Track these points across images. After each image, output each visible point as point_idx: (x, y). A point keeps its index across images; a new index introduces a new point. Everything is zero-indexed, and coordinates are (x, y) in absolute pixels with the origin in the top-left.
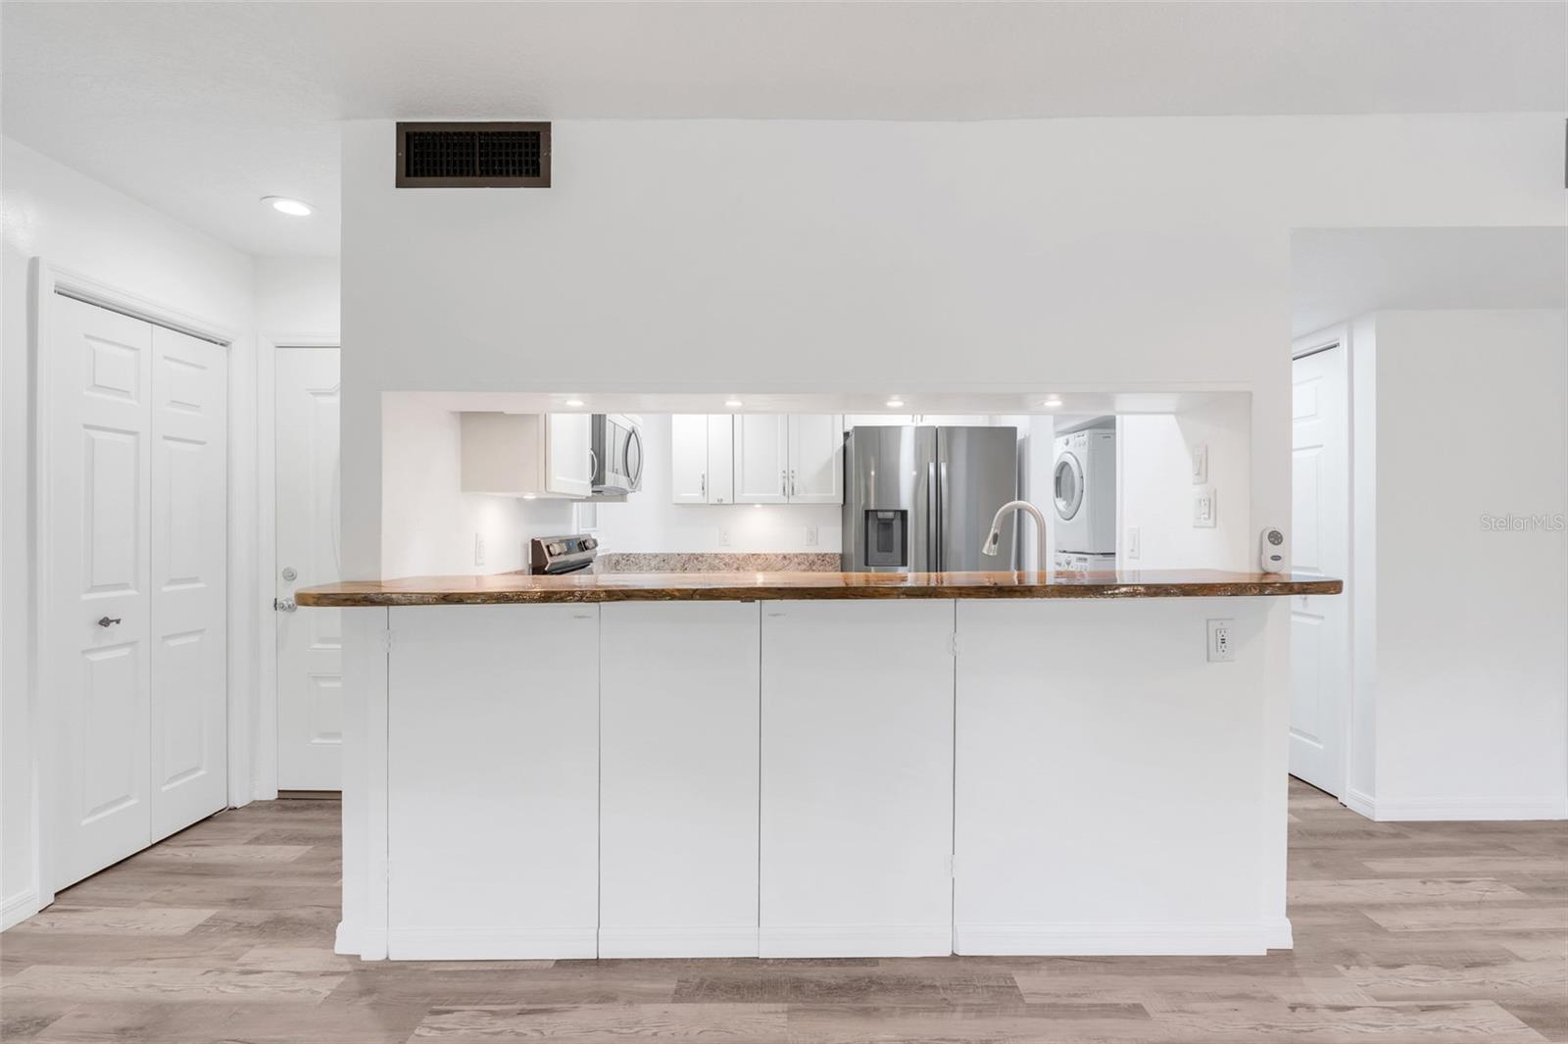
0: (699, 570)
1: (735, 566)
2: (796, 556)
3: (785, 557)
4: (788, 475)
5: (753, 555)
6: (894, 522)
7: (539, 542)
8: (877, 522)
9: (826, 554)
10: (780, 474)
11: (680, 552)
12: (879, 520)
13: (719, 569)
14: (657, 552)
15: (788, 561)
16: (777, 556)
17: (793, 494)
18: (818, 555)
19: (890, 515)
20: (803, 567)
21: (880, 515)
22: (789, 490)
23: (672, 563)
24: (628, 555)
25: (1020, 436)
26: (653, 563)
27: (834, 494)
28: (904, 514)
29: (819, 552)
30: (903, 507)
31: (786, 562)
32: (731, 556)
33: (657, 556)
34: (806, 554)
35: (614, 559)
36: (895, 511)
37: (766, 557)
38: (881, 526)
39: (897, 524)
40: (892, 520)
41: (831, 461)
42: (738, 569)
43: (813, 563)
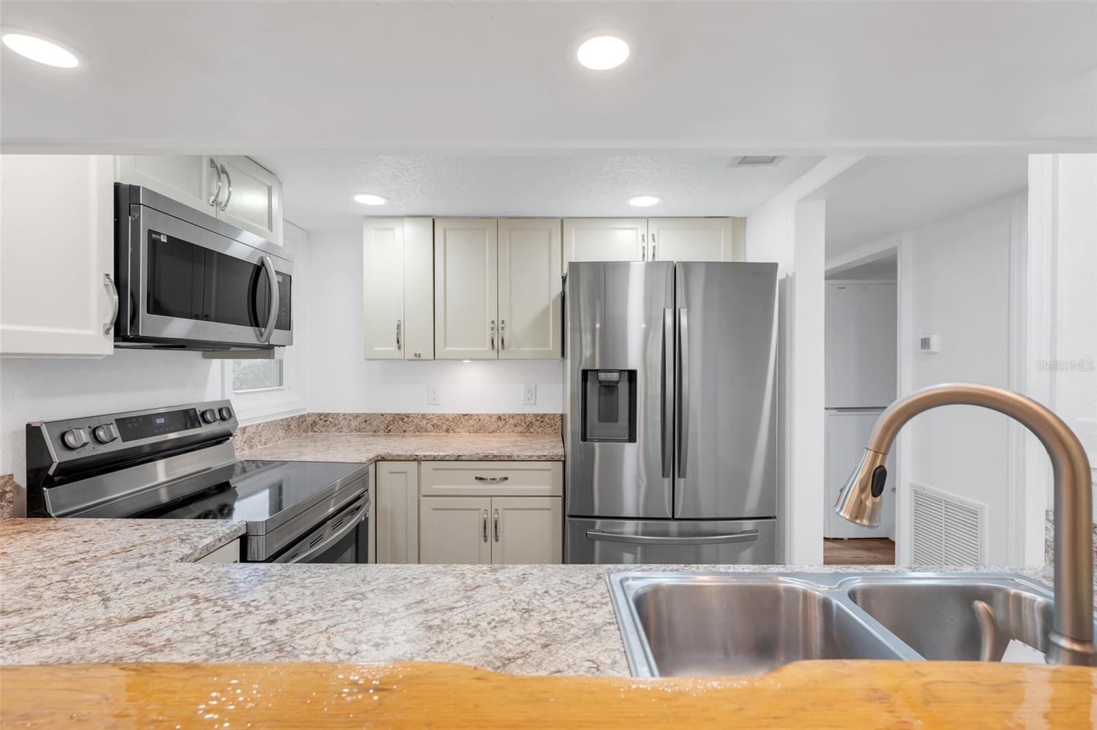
0: (405, 431)
1: (445, 427)
2: (512, 416)
3: (499, 418)
4: (498, 326)
5: (464, 415)
6: (620, 385)
7: (38, 429)
8: (598, 385)
9: (545, 415)
10: (488, 325)
11: (383, 412)
12: (600, 382)
13: (426, 431)
14: (357, 412)
15: (503, 422)
16: (491, 416)
17: (503, 348)
18: (536, 416)
19: (615, 376)
20: (520, 429)
21: (602, 376)
22: (497, 342)
23: (375, 423)
24: (327, 415)
25: (780, 275)
26: (354, 424)
27: (551, 348)
28: (632, 375)
29: (537, 412)
30: (631, 367)
31: (501, 424)
32: (440, 417)
33: (357, 416)
34: (524, 415)
35: (310, 420)
36: (621, 371)
37: (479, 418)
38: (603, 389)
39: (623, 388)
40: (618, 382)
41: (547, 310)
42: (447, 431)
43: (530, 425)
